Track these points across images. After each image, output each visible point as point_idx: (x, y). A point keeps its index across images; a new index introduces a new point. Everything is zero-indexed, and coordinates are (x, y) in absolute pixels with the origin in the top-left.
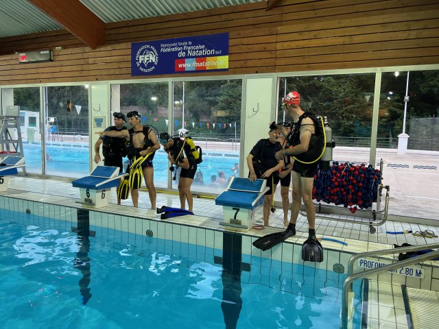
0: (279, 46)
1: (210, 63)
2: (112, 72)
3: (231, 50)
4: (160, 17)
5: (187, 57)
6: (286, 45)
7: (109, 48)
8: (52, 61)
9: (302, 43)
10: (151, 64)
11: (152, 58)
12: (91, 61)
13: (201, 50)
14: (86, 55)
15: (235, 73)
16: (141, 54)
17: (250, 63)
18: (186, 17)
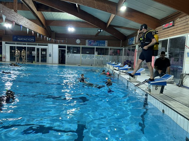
8: (174, 26)
14: (187, 20)
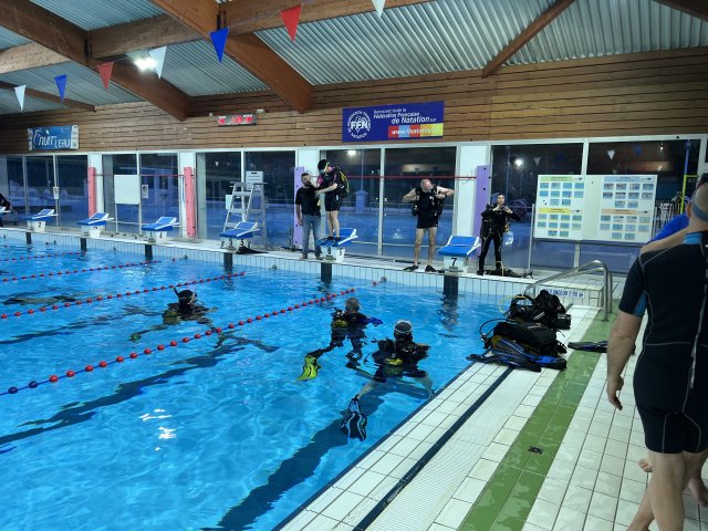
0: (493, 115)
1: (425, 130)
2: (321, 137)
3: (446, 118)
4: (371, 80)
5: (400, 124)
6: (500, 115)
7: (318, 113)
8: (256, 125)
9: (515, 113)
10: (364, 130)
11: (365, 124)
12: (298, 126)
13: (415, 117)
14: (293, 120)
15: (449, 140)
16: (353, 120)
17: (464, 131)
18: (400, 82)
